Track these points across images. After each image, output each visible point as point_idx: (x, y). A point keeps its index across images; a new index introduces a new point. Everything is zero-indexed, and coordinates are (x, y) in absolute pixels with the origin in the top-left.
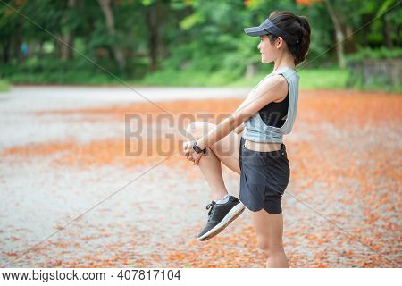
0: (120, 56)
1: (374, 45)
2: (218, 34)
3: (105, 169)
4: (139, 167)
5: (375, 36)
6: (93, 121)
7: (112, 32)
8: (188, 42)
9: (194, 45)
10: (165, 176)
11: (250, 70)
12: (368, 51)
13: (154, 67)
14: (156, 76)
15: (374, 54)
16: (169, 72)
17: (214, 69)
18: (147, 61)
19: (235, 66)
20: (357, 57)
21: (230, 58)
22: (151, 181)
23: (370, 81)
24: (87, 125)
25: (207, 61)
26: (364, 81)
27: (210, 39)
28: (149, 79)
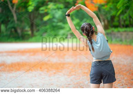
0: (19, 31)
1: (116, 27)
2: (57, 22)
3: (18, 73)
4: (30, 71)
5: (116, 23)
6: (11, 56)
7: (16, 22)
8: (46, 26)
9: (48, 27)
10: (40, 74)
11: (69, 36)
12: (113, 29)
13: (33, 35)
14: (34, 39)
15: (116, 30)
16: (38, 37)
17: (56, 36)
18: (30, 33)
19: (64, 34)
20: (109, 31)
21: (62, 32)
22: (36, 76)
23: (114, 40)
24: (9, 57)
25: (53, 33)
26: (112, 40)
27: (54, 24)
28: (30, 40)
